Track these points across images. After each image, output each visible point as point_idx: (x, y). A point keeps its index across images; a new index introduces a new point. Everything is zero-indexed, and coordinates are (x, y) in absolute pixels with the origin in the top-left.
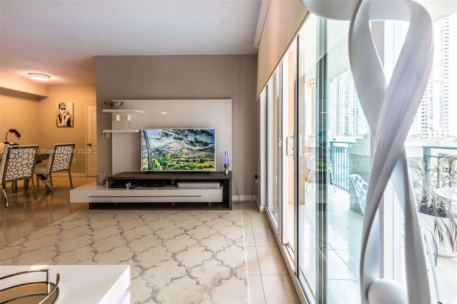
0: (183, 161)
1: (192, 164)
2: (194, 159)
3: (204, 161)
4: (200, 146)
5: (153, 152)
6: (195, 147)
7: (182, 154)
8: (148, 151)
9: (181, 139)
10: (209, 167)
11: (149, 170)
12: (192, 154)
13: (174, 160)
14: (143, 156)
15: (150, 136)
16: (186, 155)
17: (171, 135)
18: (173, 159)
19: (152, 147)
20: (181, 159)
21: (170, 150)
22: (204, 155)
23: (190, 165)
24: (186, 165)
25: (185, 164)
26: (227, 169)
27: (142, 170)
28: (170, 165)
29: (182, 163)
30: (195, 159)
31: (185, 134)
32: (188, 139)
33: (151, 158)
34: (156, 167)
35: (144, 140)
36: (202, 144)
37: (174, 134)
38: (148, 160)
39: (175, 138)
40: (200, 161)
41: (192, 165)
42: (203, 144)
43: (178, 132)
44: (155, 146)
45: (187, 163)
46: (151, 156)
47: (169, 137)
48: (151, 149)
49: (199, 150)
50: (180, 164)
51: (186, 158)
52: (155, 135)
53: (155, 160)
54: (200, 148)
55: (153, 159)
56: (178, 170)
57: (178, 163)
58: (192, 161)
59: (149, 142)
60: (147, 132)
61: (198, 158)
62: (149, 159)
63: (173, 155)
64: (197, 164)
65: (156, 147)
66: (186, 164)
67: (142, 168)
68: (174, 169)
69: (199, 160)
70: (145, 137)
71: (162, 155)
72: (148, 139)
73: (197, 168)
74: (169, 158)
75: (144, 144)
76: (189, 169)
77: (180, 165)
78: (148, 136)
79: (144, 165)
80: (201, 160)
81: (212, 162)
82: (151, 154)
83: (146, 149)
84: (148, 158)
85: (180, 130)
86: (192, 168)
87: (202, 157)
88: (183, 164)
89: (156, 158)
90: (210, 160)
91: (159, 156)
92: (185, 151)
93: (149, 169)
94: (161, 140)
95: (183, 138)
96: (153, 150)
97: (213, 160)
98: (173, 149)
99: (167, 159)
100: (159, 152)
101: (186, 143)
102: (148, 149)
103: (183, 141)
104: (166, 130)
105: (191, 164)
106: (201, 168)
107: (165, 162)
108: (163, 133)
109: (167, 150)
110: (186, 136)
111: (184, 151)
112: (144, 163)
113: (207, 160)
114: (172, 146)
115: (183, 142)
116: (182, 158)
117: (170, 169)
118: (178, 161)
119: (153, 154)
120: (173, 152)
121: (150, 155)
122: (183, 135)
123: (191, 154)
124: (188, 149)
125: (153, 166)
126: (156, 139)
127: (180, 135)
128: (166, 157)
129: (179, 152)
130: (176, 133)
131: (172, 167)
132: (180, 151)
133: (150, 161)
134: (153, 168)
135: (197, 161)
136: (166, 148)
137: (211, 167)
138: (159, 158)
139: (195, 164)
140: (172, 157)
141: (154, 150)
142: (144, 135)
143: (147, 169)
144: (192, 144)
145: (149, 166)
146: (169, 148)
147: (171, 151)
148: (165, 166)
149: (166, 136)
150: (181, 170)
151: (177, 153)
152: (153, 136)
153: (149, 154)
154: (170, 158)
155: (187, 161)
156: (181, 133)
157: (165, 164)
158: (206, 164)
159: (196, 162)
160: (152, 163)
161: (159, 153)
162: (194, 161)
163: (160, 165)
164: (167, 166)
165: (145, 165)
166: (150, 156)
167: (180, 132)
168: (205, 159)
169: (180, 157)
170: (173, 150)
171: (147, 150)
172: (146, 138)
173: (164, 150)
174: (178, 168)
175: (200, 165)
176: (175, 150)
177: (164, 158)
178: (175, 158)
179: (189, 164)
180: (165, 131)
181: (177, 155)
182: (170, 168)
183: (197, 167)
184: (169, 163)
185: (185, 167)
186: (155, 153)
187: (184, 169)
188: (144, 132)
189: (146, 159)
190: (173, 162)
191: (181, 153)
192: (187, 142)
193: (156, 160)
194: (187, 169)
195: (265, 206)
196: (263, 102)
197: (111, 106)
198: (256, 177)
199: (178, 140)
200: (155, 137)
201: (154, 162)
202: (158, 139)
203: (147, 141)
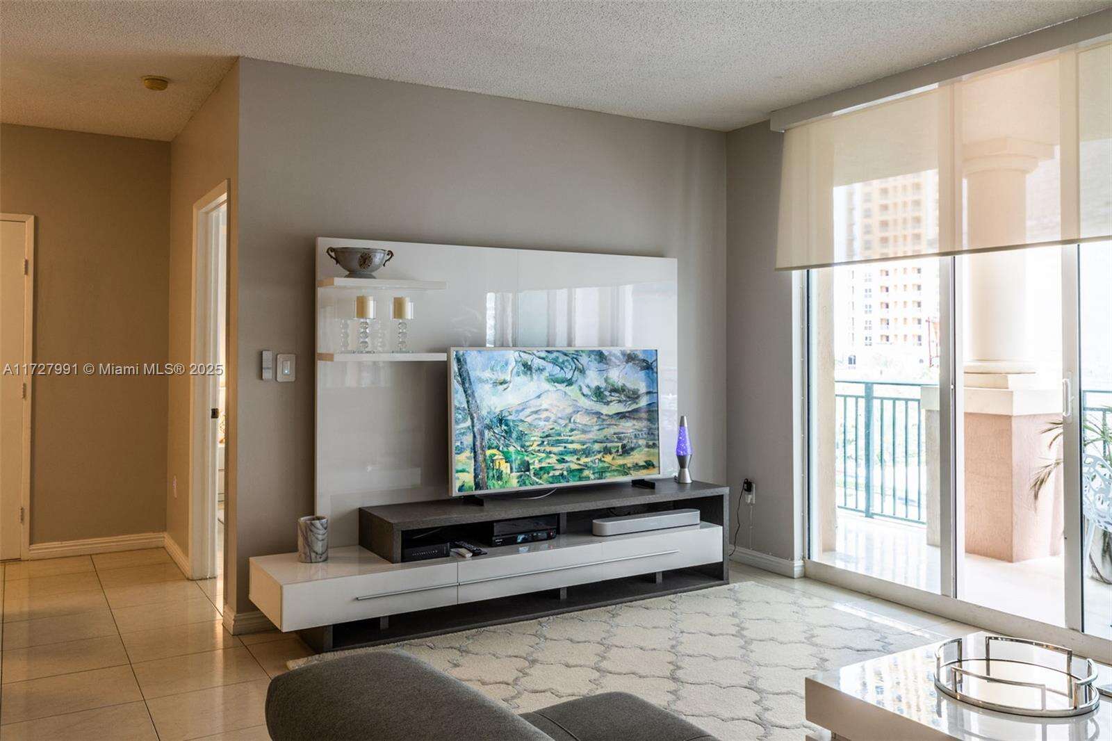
0: (574, 452)
1: (600, 460)
2: (605, 444)
3: (632, 449)
4: (620, 401)
5: (489, 428)
6: (608, 404)
7: (572, 430)
8: (473, 426)
9: (570, 383)
10: (644, 467)
11: (475, 489)
12: (599, 430)
13: (550, 453)
14: (458, 444)
15: (479, 374)
16: (584, 432)
17: (540, 370)
18: (548, 449)
19: (484, 413)
20: (570, 446)
21: (540, 419)
22: (631, 430)
23: (595, 463)
24: (586, 466)
25: (581, 462)
26: (687, 470)
27: (455, 493)
28: (541, 468)
29: (574, 458)
30: (609, 445)
31: (581, 366)
32: (587, 381)
33: (483, 448)
34: (500, 478)
35: (460, 389)
36: (626, 396)
37: (549, 367)
38: (472, 454)
39: (554, 380)
40: (620, 450)
41: (601, 465)
42: (629, 397)
43: (561, 360)
44: (493, 408)
45: (588, 460)
46: (481, 444)
47: (535, 377)
48: (481, 419)
49: (618, 414)
50: (567, 462)
51: (584, 444)
52: (492, 370)
53: (495, 455)
54: (621, 408)
55: (489, 452)
56: (563, 484)
57: (562, 461)
58: (599, 452)
59: (476, 395)
60: (468, 360)
61: (616, 440)
62: (475, 452)
63: (547, 436)
64: (613, 458)
65: (498, 411)
66: (584, 460)
67: (456, 485)
68: (551, 480)
69: (618, 447)
70: (460, 375)
71: (514, 435)
72: (470, 384)
73: (614, 471)
74: (536, 444)
75: (460, 403)
76: (592, 477)
77: (567, 465)
78: (473, 375)
79: (460, 475)
80: (624, 446)
81: (652, 450)
82: (482, 434)
83: (464, 420)
84: (474, 450)
85: (565, 354)
86: (601, 473)
87: (626, 437)
88: (575, 461)
89: (498, 449)
90: (647, 443)
91: (507, 442)
92: (581, 419)
93: (478, 486)
94: (511, 385)
95: (574, 379)
96: (487, 421)
97: (654, 444)
98: (544, 415)
99: (530, 449)
100: (506, 428)
101: (584, 395)
102: (472, 419)
103: (574, 387)
104: (525, 352)
105: (597, 461)
106: (624, 470)
107: (526, 458)
108: (516, 362)
109: (529, 420)
110: (582, 371)
111: (578, 421)
112: (460, 468)
113: (639, 446)
114: (544, 407)
115: (573, 391)
116: (572, 442)
117: (540, 481)
118: (561, 454)
119: (487, 434)
120: (547, 423)
121: (478, 437)
122: (574, 368)
123: (597, 427)
124: (589, 412)
125: (491, 474)
126: (495, 384)
127: (566, 367)
128: (527, 444)
129: (563, 422)
130: (555, 362)
131: (546, 476)
132: (568, 421)
133: (480, 458)
134: (490, 483)
135: (613, 451)
136: (528, 411)
137: (649, 465)
138: (507, 446)
139: (608, 458)
140: (545, 443)
141: (491, 421)
142: (459, 369)
143: (470, 488)
144: (600, 396)
145: (476, 476)
146: (536, 412)
147: (542, 423)
148: (525, 472)
149: (525, 373)
150: (572, 483)
151: (558, 428)
152: (487, 374)
153: (474, 437)
154: (538, 445)
155: (587, 453)
156: (567, 360)
157: (526, 467)
158: (638, 457)
159: (611, 453)
160: (486, 466)
161: (506, 432)
162: (607, 451)
163: (509, 471)
164: (532, 472)
165: (463, 477)
166: (478, 443)
167: (566, 358)
168: (635, 441)
169: (567, 442)
170: (547, 419)
171: (469, 423)
172: (464, 379)
173: (521, 421)
174: (562, 475)
175: (620, 461)
176: (553, 418)
177: (522, 446)
178: (552, 445)
179: (592, 461)
180: (522, 354)
181: (560, 435)
182: (541, 478)
183: (614, 468)
184: (537, 461)
185: (580, 470)
186: (496, 431)
187: (580, 479)
188: (459, 360)
189: (468, 453)
190: (548, 457)
191: (571, 426)
192: (586, 391)
193: (499, 456)
194: (588, 478)
195: (803, 558)
196: (797, 277)
197: (361, 265)
198: (748, 486)
199: (561, 387)
200: (494, 377)
201: (493, 461)
202: (501, 384)
203: (469, 392)
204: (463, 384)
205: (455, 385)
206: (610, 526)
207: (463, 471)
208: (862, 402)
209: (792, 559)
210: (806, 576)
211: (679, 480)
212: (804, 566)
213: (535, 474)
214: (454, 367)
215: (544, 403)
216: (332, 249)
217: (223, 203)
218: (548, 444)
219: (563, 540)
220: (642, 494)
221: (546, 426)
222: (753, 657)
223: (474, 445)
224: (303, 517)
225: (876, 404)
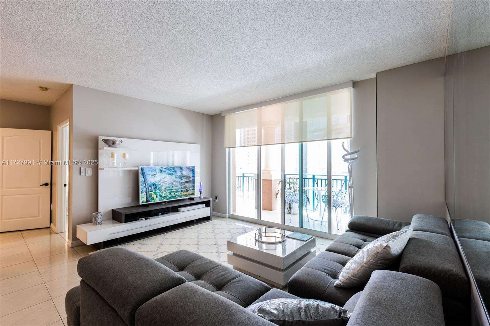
0: (173, 192)
3: (188, 190)
4: (185, 179)
5: (150, 186)
6: (182, 180)
8: (146, 186)
9: (172, 174)
10: (191, 195)
14: (142, 191)
15: (148, 173)
16: (176, 187)
17: (165, 172)
18: (166, 191)
22: (188, 186)
24: (176, 195)
26: (202, 195)
27: (141, 204)
28: (165, 196)
29: (173, 193)
30: (182, 190)
32: (177, 174)
33: (148, 192)
34: (153, 199)
35: (142, 177)
37: (167, 171)
38: (146, 194)
39: (168, 174)
41: (180, 194)
42: (188, 178)
44: (151, 181)
47: (163, 173)
48: (148, 184)
49: (185, 182)
50: (172, 194)
51: (176, 189)
52: (151, 172)
54: (186, 181)
55: (150, 193)
56: (171, 200)
57: (170, 194)
58: (180, 191)
59: (147, 178)
60: (144, 169)
61: (184, 188)
63: (166, 188)
65: (153, 182)
66: (176, 193)
67: (141, 201)
70: (142, 173)
71: (157, 188)
72: (145, 175)
73: (184, 196)
74: (163, 190)
75: (142, 180)
78: (146, 173)
80: (186, 190)
82: (148, 188)
83: (143, 185)
84: (146, 192)
85: (171, 168)
86: (180, 196)
89: (153, 192)
90: (192, 189)
93: (147, 202)
94: (156, 175)
96: (150, 185)
97: (194, 189)
98: (166, 183)
100: (155, 186)
101: (176, 178)
102: (146, 184)
103: (174, 176)
104: (160, 167)
106: (186, 196)
107: (161, 194)
108: (158, 169)
109: (161, 184)
110: (176, 172)
111: (174, 184)
113: (190, 190)
114: (165, 181)
115: (173, 177)
116: (173, 189)
118: (170, 192)
119: (150, 188)
122: (173, 171)
123: (180, 185)
124: (177, 182)
125: (151, 198)
126: (152, 175)
127: (171, 171)
128: (161, 190)
129: (171, 184)
130: (168, 169)
131: (166, 198)
133: (148, 194)
134: (151, 201)
135: (184, 191)
136: (161, 182)
137: (193, 194)
138: (155, 191)
139: (182, 193)
141: (151, 185)
142: (142, 172)
143: (145, 202)
144: (180, 178)
145: (147, 199)
146: (163, 182)
147: (165, 185)
149: (160, 172)
150: (173, 200)
152: (150, 173)
153: (146, 189)
155: (177, 192)
157: (161, 196)
158: (190, 192)
160: (149, 196)
162: (182, 191)
163: (156, 197)
166: (147, 191)
168: (189, 188)
169: (172, 189)
170: (166, 184)
171: (145, 185)
172: (143, 174)
173: (159, 184)
174: (170, 197)
175: (185, 193)
176: (168, 183)
177: (159, 191)
179: (178, 194)
181: (170, 187)
184: (164, 194)
186: (152, 187)
187: (175, 198)
188: (142, 169)
189: (144, 193)
190: (166, 193)
191: (173, 185)
192: (177, 176)
193: (153, 194)
194: (177, 198)
195: (229, 213)
196: (227, 150)
197: (112, 144)
198: (216, 198)
199: (170, 176)
200: (152, 174)
201: (151, 195)
202: (154, 175)
203: (145, 177)
204: (143, 175)
205: (140, 176)
206: (182, 209)
207: (143, 198)
208: (242, 178)
209: (226, 214)
210: (229, 218)
211: (200, 197)
212: (229, 215)
213: (163, 198)
214: (140, 171)
215: (166, 180)
216: (104, 140)
217: (68, 125)
218: (167, 190)
219: (170, 214)
220: (190, 201)
221: (166, 186)
222: (217, 237)
223: (146, 191)
224: (94, 213)
225: (245, 178)
